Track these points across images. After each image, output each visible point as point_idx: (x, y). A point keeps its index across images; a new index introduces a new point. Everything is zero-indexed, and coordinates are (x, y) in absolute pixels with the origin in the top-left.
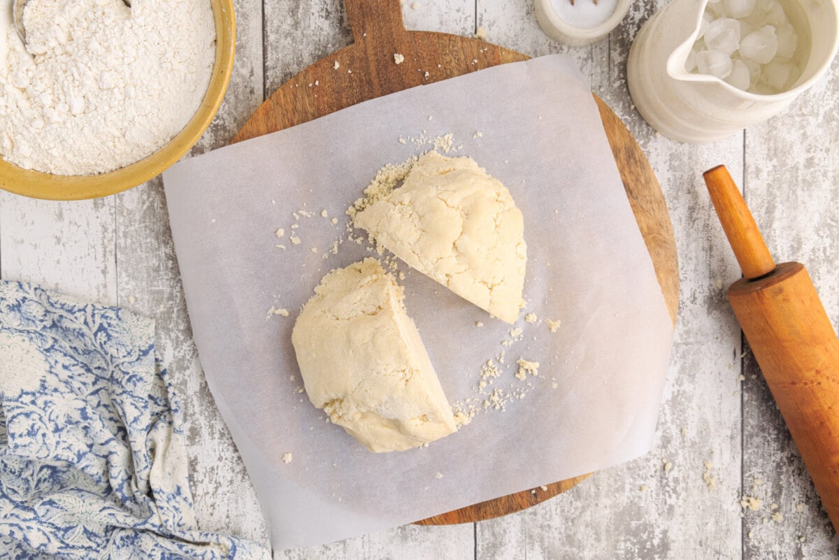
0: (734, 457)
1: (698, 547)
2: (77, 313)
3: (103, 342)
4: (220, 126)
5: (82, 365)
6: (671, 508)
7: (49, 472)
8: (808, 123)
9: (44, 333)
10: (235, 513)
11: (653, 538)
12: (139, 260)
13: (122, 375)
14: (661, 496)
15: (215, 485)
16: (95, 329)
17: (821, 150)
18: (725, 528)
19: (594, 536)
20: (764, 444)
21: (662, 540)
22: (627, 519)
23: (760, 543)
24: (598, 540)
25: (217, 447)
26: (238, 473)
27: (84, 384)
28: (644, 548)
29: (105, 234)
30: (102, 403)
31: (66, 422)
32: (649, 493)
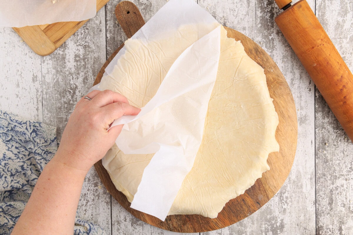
0: (312, 187)
1: (297, 226)
2: (23, 124)
3: (34, 137)
4: (87, 46)
5: (24, 147)
6: (285, 210)
7: (9, 193)
8: (343, 42)
9: (8, 133)
10: (95, 213)
11: (277, 223)
12: (53, 104)
13: (42, 151)
14: (280, 205)
15: (86, 202)
16: (31, 131)
17: (349, 53)
18: (308, 218)
19: (251, 222)
20: (325, 181)
21: (281, 223)
22: (266, 214)
23: (323, 224)
24: (253, 224)
25: (87, 185)
26: (96, 196)
27: (24, 155)
28: (273, 227)
29: (38, 93)
30: (32, 164)
31: (16, 172)
32: (275, 203)
